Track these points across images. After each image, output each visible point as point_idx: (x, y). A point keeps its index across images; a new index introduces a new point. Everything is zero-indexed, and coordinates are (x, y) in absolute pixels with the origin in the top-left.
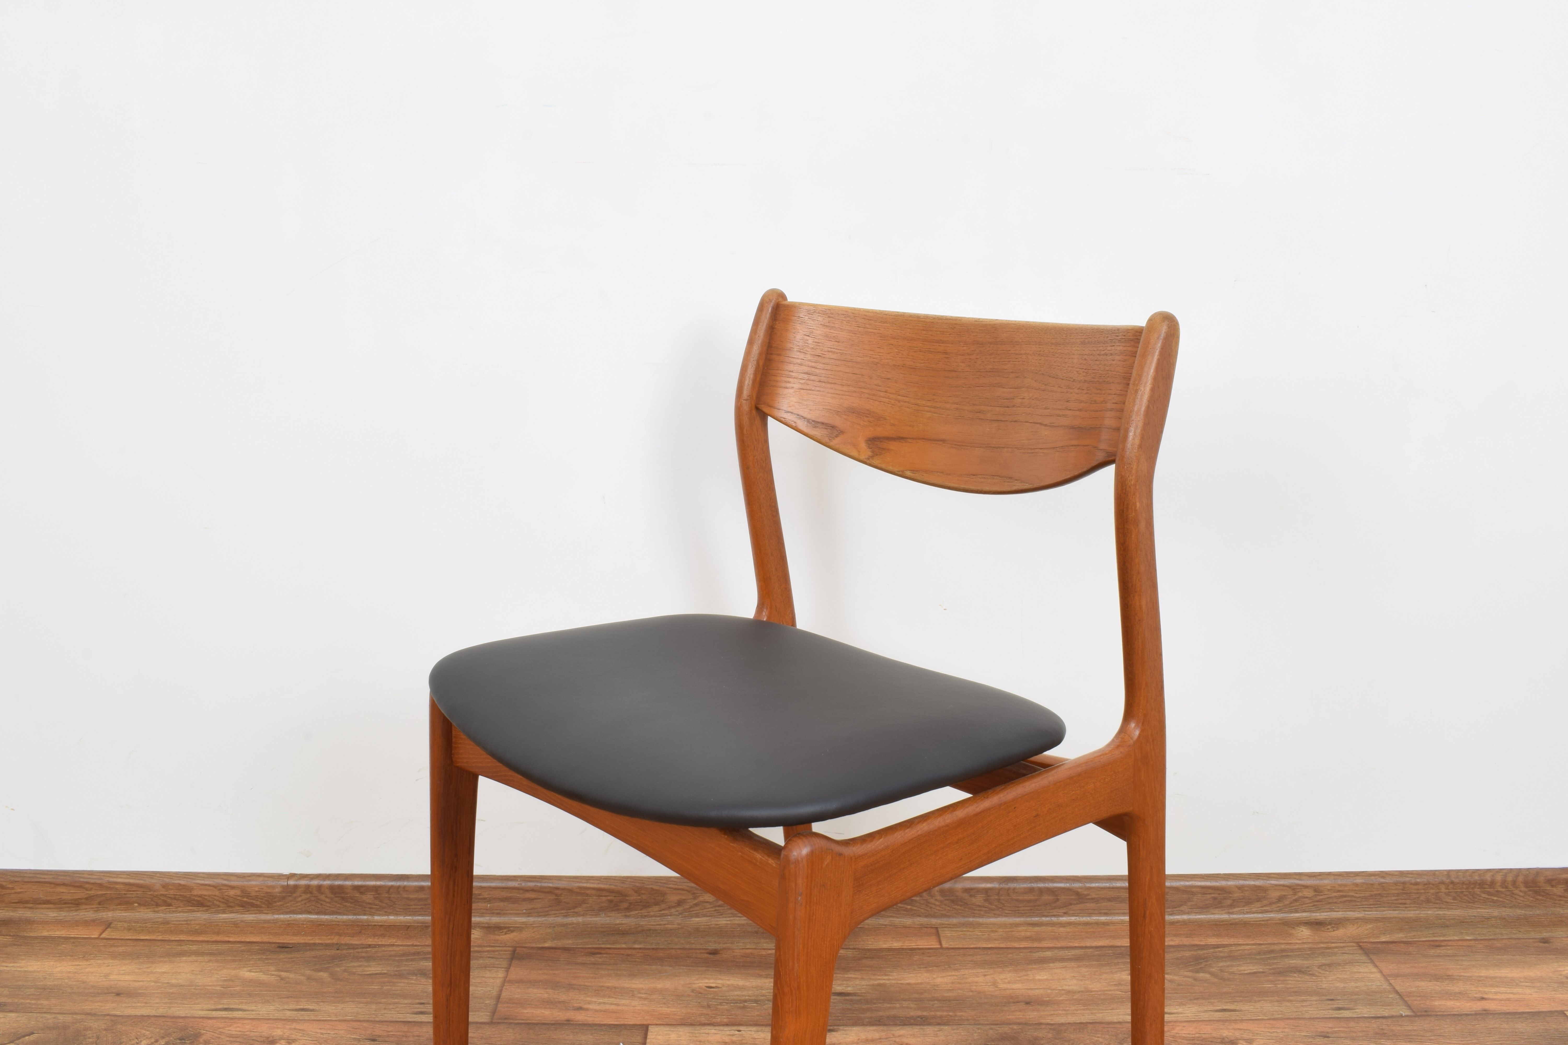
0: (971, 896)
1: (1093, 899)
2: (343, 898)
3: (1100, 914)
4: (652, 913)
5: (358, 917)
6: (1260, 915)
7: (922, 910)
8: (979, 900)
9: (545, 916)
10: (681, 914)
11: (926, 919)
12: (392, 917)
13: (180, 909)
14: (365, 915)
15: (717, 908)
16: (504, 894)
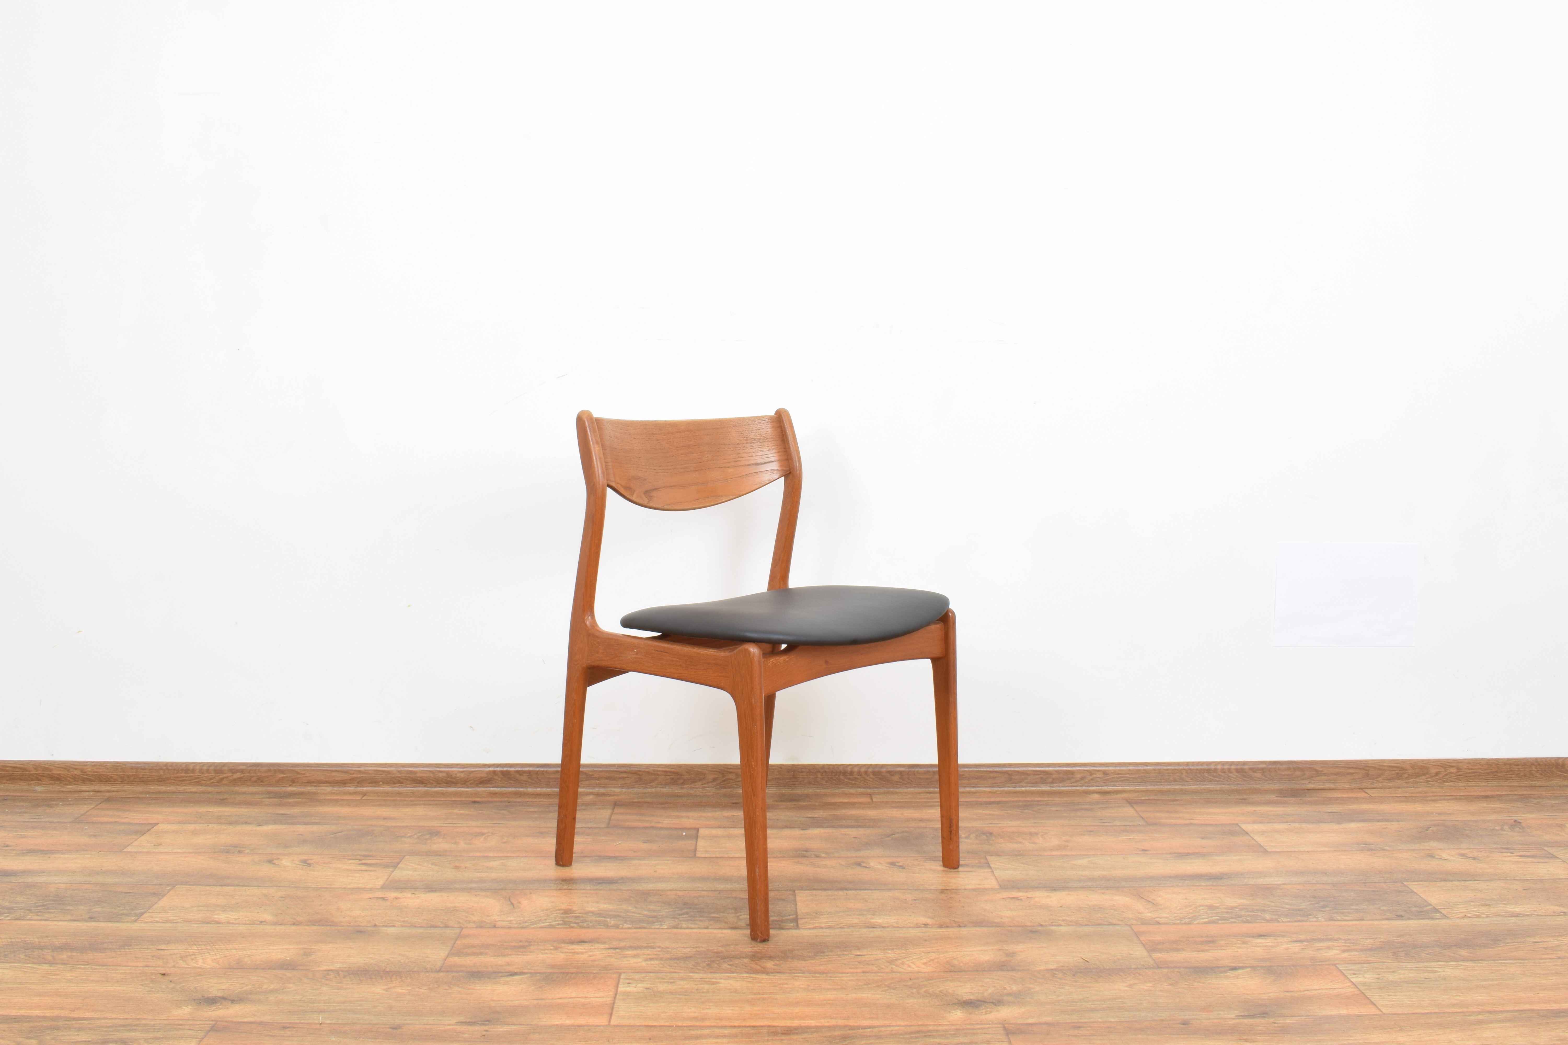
0: (891, 775)
1: (966, 778)
2: (509, 778)
3: (971, 787)
4: (697, 786)
5: (517, 789)
6: (1070, 788)
7: (862, 784)
8: (896, 778)
9: (632, 788)
10: (715, 787)
11: (864, 790)
12: (539, 789)
13: (408, 786)
14: (522, 788)
15: (737, 783)
16: (608, 775)
